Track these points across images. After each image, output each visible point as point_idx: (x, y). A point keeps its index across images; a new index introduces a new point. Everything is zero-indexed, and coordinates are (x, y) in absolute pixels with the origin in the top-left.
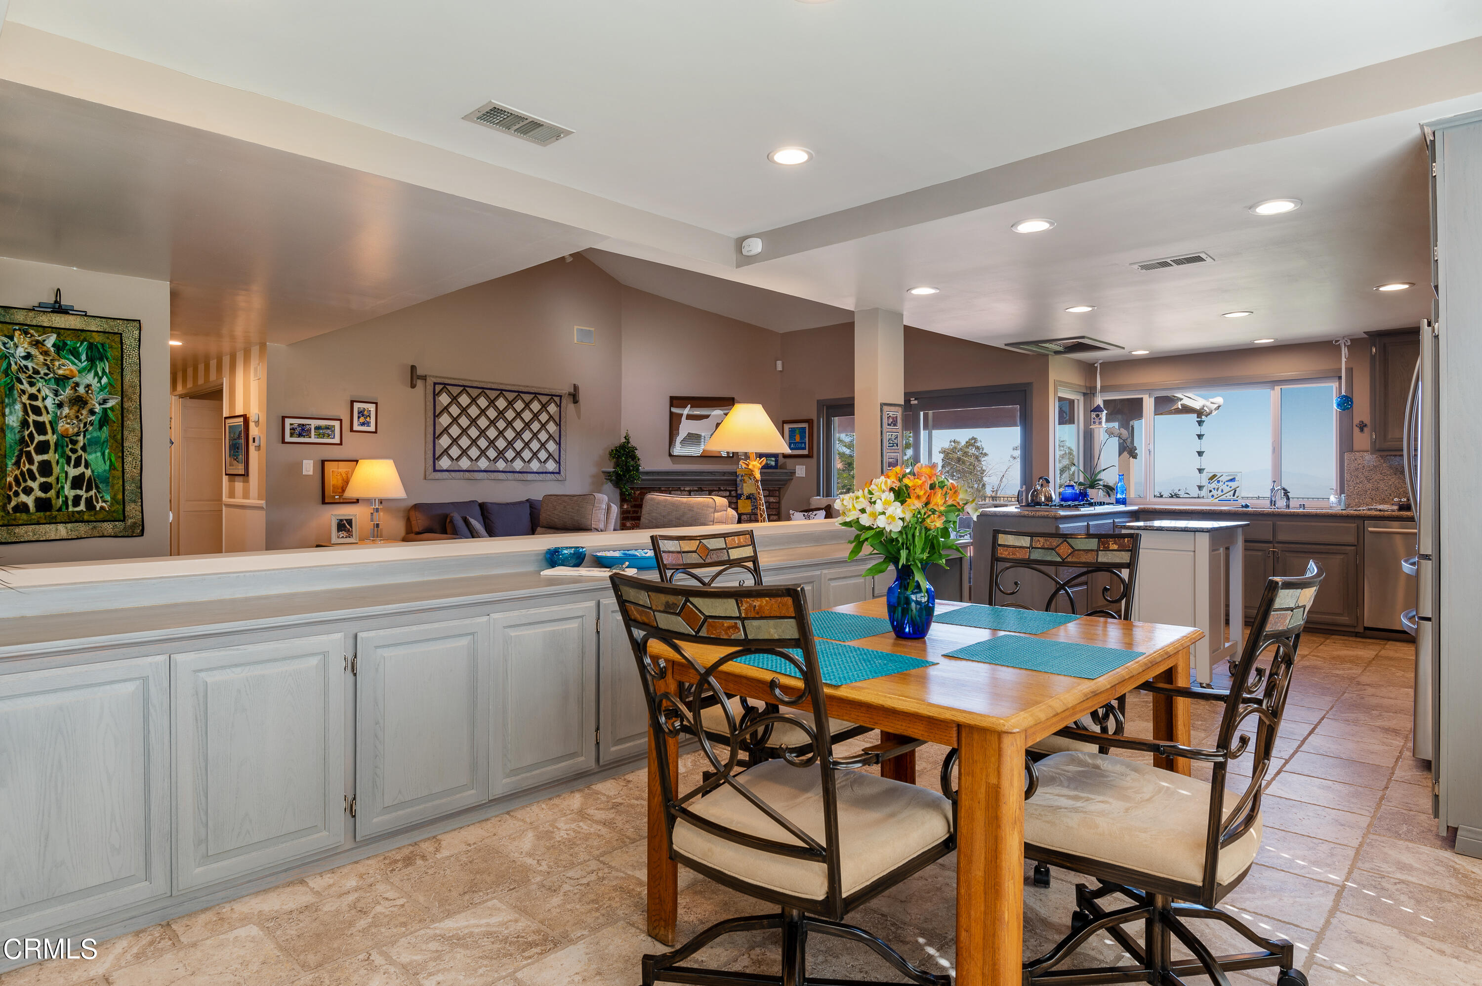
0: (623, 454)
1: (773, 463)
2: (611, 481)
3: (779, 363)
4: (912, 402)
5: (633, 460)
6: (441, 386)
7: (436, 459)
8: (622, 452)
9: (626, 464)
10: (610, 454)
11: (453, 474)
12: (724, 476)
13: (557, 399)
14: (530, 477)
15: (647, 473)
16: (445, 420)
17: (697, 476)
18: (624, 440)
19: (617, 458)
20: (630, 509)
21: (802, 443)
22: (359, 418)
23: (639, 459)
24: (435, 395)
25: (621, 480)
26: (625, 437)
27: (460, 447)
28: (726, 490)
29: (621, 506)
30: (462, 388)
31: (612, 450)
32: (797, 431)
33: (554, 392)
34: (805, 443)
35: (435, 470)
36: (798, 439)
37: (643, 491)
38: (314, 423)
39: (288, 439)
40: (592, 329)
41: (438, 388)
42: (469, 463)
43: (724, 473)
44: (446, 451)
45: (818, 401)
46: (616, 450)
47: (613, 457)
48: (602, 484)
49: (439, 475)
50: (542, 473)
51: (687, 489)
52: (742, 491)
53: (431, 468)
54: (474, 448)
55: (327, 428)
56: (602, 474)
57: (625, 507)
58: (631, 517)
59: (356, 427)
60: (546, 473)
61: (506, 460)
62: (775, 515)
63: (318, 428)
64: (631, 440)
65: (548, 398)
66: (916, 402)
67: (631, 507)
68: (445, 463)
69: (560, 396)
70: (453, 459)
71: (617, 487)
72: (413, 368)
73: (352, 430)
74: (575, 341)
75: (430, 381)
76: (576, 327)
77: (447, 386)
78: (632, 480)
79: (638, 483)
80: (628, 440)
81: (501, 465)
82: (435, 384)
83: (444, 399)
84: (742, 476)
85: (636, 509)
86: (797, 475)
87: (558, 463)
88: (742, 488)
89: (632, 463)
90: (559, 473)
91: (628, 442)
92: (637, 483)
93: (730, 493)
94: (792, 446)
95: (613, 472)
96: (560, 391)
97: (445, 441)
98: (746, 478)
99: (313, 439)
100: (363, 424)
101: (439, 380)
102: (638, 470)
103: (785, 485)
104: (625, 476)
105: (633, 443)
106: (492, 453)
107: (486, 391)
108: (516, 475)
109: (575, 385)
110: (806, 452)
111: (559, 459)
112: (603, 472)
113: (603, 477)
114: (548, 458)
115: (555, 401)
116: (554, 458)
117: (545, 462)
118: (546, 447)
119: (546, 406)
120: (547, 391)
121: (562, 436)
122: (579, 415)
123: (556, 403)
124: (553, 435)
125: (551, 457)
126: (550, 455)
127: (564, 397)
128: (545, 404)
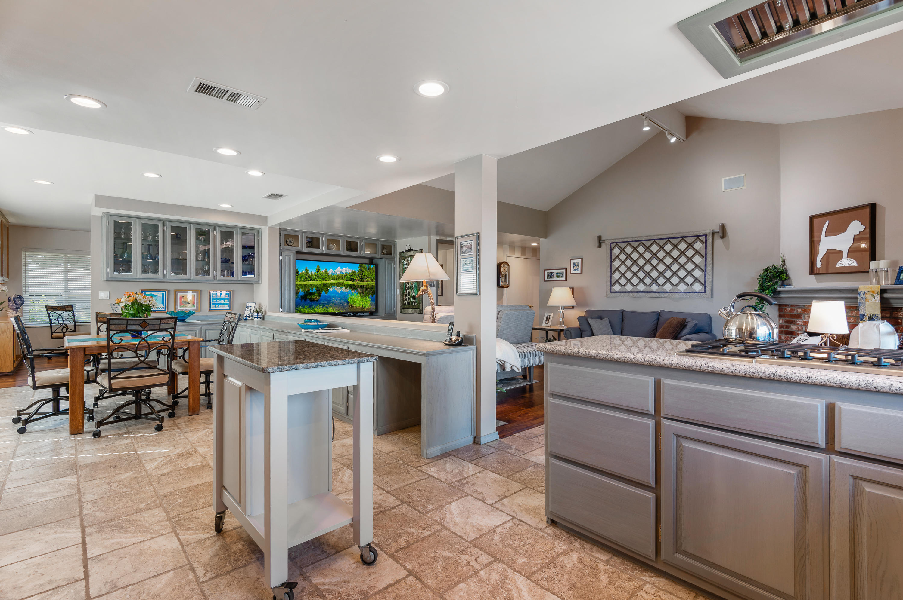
6: (615, 244)
7: (612, 285)
8: (774, 272)
10: (760, 275)
11: (622, 294)
13: (703, 238)
14: (677, 295)
16: (617, 263)
22: (574, 267)
24: (612, 250)
26: (783, 260)
27: (626, 278)
30: (627, 243)
33: (698, 234)
35: (611, 292)
37: (793, 308)
38: (556, 271)
39: (546, 279)
40: (744, 175)
41: (613, 245)
42: (632, 287)
44: (618, 281)
47: (760, 278)
49: (613, 294)
50: (689, 293)
52: (864, 311)
53: (609, 291)
54: (635, 278)
55: (560, 273)
59: (572, 272)
60: (692, 292)
61: (659, 285)
63: (557, 274)
64: (786, 263)
65: (694, 238)
68: (617, 288)
69: (706, 236)
70: (622, 285)
72: (599, 238)
73: (571, 273)
74: (723, 190)
75: (608, 243)
76: (723, 179)
77: (618, 244)
81: (654, 288)
82: (611, 244)
83: (617, 251)
84: (864, 294)
87: (704, 285)
88: (864, 308)
90: (705, 292)
96: (704, 232)
97: (617, 275)
99: (555, 279)
100: (575, 270)
101: (613, 241)
106: (648, 281)
107: (643, 242)
108: (667, 294)
109: (722, 225)
111: (705, 282)
114: (694, 282)
115: (700, 240)
116: (700, 281)
117: (692, 285)
118: (692, 274)
119: (692, 245)
120: (692, 234)
121: (707, 265)
122: (727, 247)
123: (702, 241)
124: (699, 265)
125: (697, 281)
126: (696, 280)
127: (709, 236)
128: (692, 243)
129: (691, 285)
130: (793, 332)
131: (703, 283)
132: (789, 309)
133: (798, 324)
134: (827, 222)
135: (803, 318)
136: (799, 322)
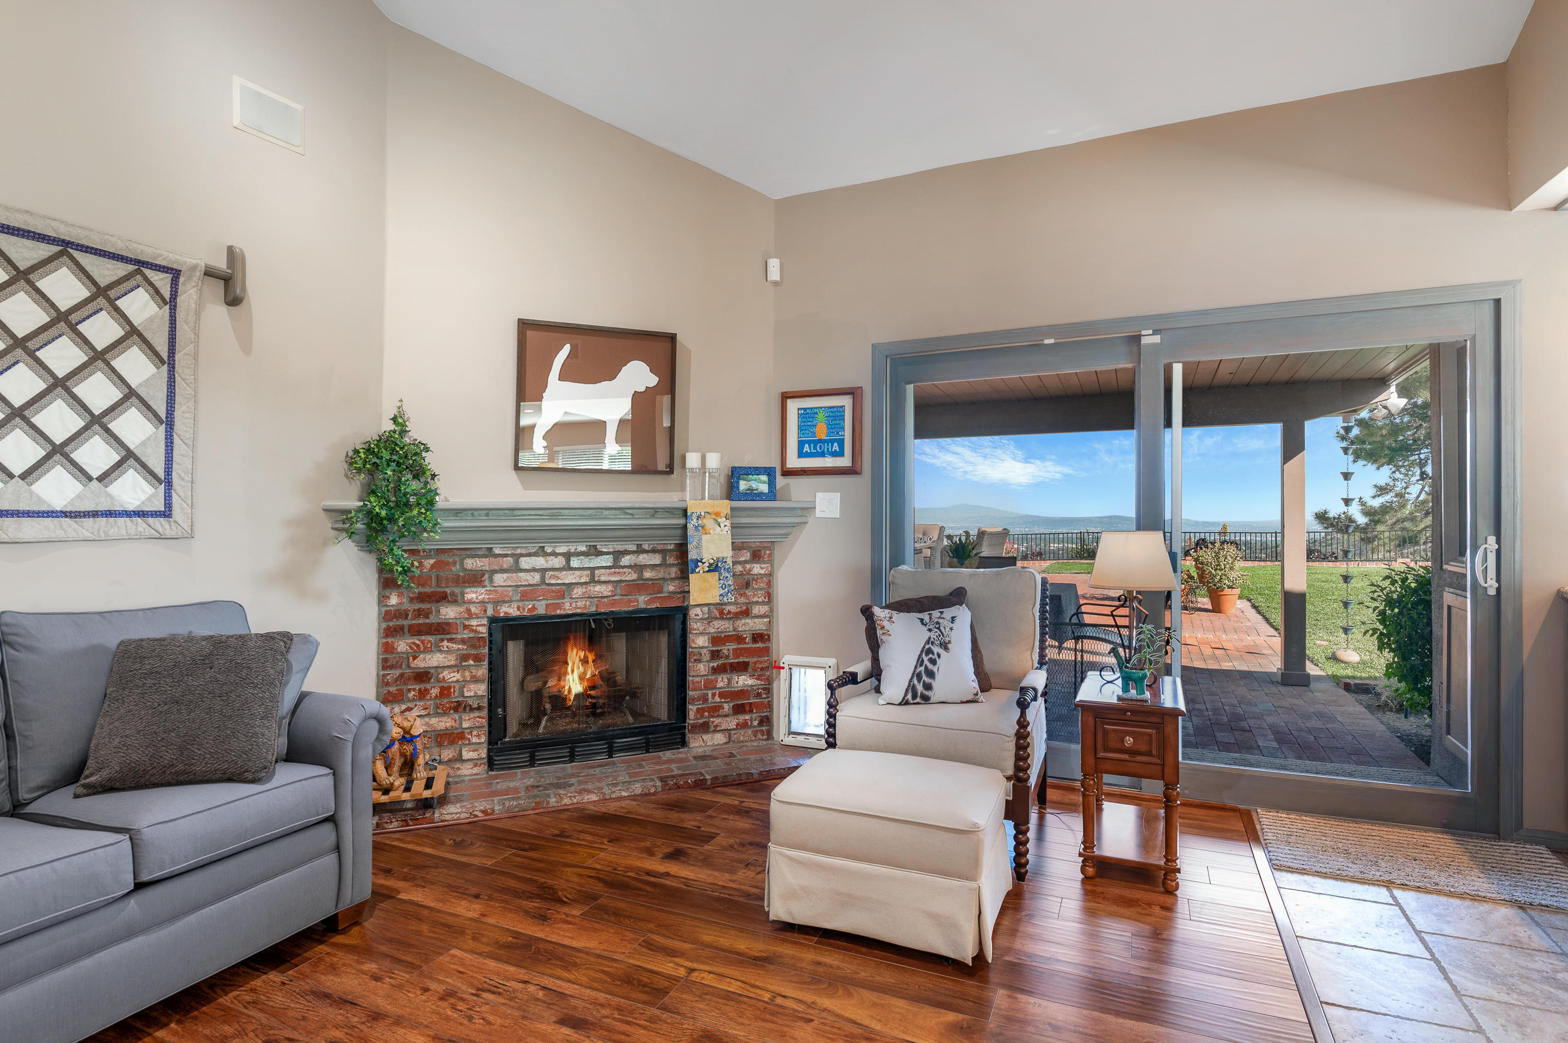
0: (389, 462)
1: (764, 488)
2: (351, 534)
3: (774, 265)
4: (1144, 341)
5: (416, 477)
8: (386, 455)
9: (397, 489)
10: (351, 462)
12: (653, 516)
13: (162, 281)
15: (457, 512)
17: (591, 517)
18: (392, 427)
19: (370, 473)
20: (407, 606)
21: (832, 441)
23: (434, 476)
25: (384, 530)
26: (394, 419)
28: (654, 551)
29: (382, 599)
31: (356, 452)
32: (821, 416)
33: (145, 254)
34: (841, 443)
36: (822, 432)
37: (443, 557)
40: (299, 107)
43: (655, 512)
45: (874, 346)
46: (369, 451)
47: (359, 471)
48: (325, 543)
50: (95, 514)
51: (562, 549)
52: (699, 554)
56: (322, 513)
57: (394, 600)
58: (410, 627)
60: (109, 514)
62: (763, 603)
64: (410, 426)
65: (123, 269)
66: (1157, 339)
67: (411, 600)
69: (175, 274)
71: (370, 552)
74: (236, 121)
76: (237, 82)
78: (417, 529)
79: (433, 540)
80: (403, 425)
84: (698, 517)
85: (424, 606)
86: (818, 514)
87: (165, 480)
88: (698, 547)
89: (415, 485)
90: (167, 513)
91: (403, 432)
92: (429, 540)
93: (664, 559)
94: (806, 448)
95: (359, 510)
96: (172, 257)
98: (708, 522)
102: (431, 503)
103: (786, 535)
104: (392, 520)
105: (417, 432)
109: (230, 250)
110: (845, 462)
111: (168, 471)
112: (327, 510)
113: (326, 524)
114: (118, 465)
115: (151, 284)
116: (144, 466)
117: (104, 478)
118: (108, 431)
119: (112, 294)
120: (119, 247)
121: (178, 399)
122: (246, 342)
123: (157, 292)
124: (142, 392)
125: (132, 461)
126: (128, 456)
127: (189, 278)
128: (110, 287)
129: (101, 479)
130: (448, 624)
131: (160, 472)
132: (432, 561)
133: (471, 602)
134: (567, 349)
135: (487, 583)
136: (474, 596)
